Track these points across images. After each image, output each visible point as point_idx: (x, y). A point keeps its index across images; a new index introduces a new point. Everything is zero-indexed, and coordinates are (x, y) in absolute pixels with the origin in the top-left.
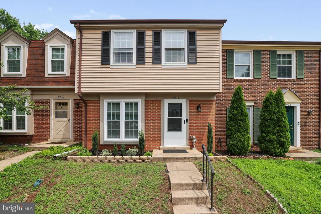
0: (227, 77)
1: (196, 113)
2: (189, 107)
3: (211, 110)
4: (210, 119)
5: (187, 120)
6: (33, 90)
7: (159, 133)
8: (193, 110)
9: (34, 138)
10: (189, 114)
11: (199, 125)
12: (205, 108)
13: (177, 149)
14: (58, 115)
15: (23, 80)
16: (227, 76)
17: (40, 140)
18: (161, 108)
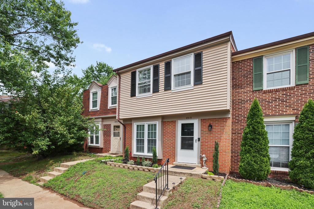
0: (252, 90)
1: (207, 132)
2: (201, 126)
3: (225, 128)
4: (223, 138)
5: (199, 139)
6: (103, 118)
7: (174, 150)
8: (205, 129)
9: (104, 150)
10: (201, 133)
11: (211, 144)
12: (218, 127)
13: (188, 166)
14: (115, 135)
15: (98, 113)
16: (252, 88)
17: (106, 152)
18: (175, 128)
